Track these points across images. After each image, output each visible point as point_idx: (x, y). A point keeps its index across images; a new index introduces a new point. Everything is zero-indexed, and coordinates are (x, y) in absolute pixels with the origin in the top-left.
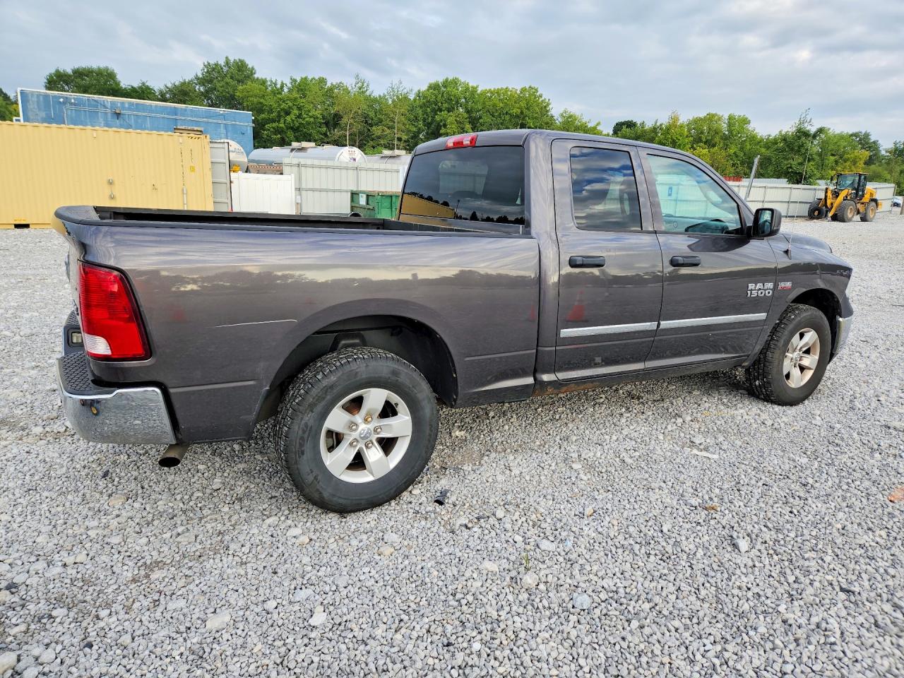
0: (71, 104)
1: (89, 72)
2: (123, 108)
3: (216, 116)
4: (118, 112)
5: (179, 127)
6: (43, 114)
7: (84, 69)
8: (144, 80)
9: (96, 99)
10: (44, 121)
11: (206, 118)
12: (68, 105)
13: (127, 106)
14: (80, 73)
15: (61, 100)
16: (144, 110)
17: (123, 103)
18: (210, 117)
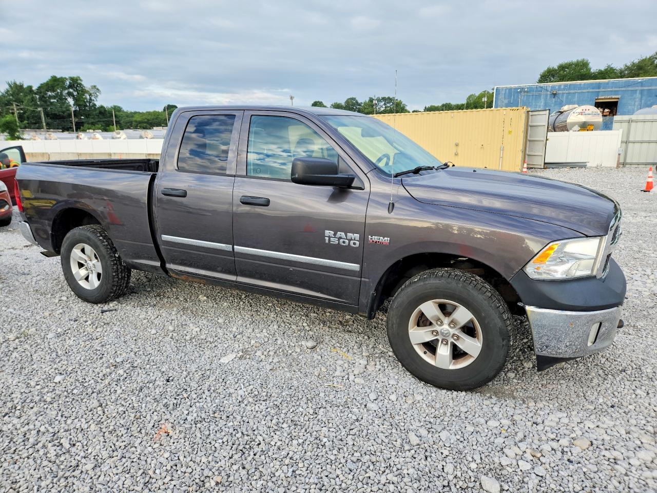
0: (525, 92)
1: (570, 65)
2: (560, 89)
3: (634, 84)
4: (555, 92)
5: (599, 98)
6: (506, 101)
7: (566, 64)
8: (610, 64)
9: (542, 86)
10: (507, 106)
11: (625, 87)
12: (522, 93)
13: (562, 87)
14: (562, 67)
15: (519, 90)
16: (574, 89)
17: (560, 86)
18: (629, 86)
